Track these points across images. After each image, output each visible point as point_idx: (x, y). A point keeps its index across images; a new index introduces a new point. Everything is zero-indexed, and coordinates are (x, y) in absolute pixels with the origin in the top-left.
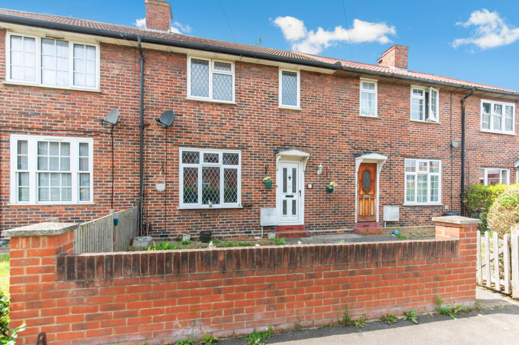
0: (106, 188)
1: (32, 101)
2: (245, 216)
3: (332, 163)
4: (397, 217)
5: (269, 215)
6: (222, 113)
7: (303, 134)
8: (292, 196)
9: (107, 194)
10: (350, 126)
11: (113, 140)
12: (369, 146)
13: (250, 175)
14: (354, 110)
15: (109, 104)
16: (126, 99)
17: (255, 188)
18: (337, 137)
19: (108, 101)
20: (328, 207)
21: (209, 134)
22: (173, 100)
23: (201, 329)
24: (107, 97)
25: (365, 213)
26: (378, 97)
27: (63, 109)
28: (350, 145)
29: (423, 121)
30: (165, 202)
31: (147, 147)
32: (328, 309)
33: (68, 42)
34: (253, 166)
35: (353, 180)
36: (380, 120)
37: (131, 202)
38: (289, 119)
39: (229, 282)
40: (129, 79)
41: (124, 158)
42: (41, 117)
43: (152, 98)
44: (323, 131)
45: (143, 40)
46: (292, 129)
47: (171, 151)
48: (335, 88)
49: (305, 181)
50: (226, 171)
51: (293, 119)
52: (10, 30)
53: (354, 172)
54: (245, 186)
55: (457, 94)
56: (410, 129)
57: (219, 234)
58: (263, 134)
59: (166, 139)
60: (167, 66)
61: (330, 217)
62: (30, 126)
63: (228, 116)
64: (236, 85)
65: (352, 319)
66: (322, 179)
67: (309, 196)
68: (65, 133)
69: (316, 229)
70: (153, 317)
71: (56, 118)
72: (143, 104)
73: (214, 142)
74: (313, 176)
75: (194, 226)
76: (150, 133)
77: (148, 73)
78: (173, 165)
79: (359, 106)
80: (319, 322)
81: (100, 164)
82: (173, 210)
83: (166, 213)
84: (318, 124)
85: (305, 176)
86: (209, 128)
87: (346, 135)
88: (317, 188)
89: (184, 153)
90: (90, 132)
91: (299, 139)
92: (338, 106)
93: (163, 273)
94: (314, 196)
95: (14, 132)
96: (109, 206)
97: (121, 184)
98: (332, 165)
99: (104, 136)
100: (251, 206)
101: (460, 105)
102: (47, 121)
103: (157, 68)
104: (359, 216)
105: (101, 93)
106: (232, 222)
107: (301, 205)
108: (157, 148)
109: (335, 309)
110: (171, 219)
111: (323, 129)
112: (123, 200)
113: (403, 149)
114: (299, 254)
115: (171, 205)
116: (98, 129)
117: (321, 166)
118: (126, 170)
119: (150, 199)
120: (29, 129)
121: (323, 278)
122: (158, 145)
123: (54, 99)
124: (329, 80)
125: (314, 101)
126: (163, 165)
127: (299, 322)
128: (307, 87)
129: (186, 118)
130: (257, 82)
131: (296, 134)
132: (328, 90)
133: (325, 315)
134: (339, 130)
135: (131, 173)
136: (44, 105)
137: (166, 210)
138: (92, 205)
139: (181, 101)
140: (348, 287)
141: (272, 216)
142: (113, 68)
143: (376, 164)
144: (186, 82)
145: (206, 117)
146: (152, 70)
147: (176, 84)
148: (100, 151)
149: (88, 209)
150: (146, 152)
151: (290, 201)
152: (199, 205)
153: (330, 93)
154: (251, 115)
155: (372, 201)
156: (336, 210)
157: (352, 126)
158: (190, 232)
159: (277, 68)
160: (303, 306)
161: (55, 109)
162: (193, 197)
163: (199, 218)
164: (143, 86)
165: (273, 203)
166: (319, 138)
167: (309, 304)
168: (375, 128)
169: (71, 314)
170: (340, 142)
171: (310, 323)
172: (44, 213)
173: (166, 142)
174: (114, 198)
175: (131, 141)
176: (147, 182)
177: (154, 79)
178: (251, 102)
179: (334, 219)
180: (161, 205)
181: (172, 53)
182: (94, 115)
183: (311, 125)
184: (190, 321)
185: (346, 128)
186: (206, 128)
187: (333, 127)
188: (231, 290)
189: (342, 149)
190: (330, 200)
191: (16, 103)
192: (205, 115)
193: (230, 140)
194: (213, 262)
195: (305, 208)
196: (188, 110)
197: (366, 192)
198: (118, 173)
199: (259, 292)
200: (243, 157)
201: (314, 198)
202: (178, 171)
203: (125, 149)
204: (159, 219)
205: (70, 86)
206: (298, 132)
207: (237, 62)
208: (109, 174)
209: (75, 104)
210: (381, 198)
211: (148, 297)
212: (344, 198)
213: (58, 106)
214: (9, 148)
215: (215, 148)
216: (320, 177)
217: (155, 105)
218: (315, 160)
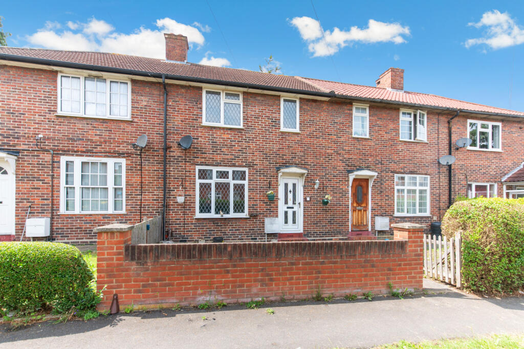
0: (136, 200)
1: (77, 129)
2: (252, 225)
3: (328, 178)
4: (387, 227)
5: (272, 224)
6: (231, 136)
7: (302, 154)
8: (293, 208)
9: (137, 205)
10: (344, 146)
11: (141, 160)
12: (361, 163)
13: (256, 189)
14: (347, 132)
15: (138, 130)
16: (153, 126)
17: (260, 201)
18: (332, 155)
19: (138, 127)
20: (325, 218)
21: (220, 154)
22: (191, 126)
23: (215, 297)
24: (137, 125)
25: (358, 223)
26: (369, 120)
27: (102, 135)
28: (344, 162)
29: (412, 140)
30: (184, 212)
31: (169, 166)
32: (305, 288)
33: (105, 79)
34: (258, 182)
35: (347, 193)
36: (372, 140)
37: (156, 212)
38: (289, 140)
39: (234, 266)
40: (155, 109)
41: (150, 175)
42: (84, 142)
43: (173, 125)
44: (320, 151)
45: (167, 77)
46: (292, 149)
47: (189, 169)
48: (330, 113)
49: (304, 194)
50: (235, 186)
51: (292, 140)
52: (61, 72)
53: (348, 187)
54: (251, 198)
55: (444, 116)
56: (400, 147)
57: (229, 239)
58: (267, 154)
59: (185, 159)
60: (186, 98)
61: (326, 226)
62: (75, 149)
63: (237, 139)
64: (243, 112)
65: (323, 296)
66: (319, 193)
67: (307, 207)
68: (104, 154)
69: (313, 237)
70: (184, 287)
71: (96, 142)
72: (166, 129)
73: (225, 161)
74: (311, 190)
75: (208, 233)
76: (172, 154)
77: (170, 104)
78: (191, 181)
79: (352, 128)
80: (299, 297)
81: (131, 180)
82: (191, 219)
83: (185, 222)
84: (316, 144)
85: (304, 190)
86: (221, 149)
87: (340, 154)
88: (315, 201)
89: (200, 171)
90: (123, 154)
91: (299, 158)
92: (333, 129)
93: (191, 258)
94: (311, 207)
95: (64, 155)
96: (138, 215)
97: (148, 197)
98: (328, 180)
99: (134, 157)
100: (257, 216)
101: (447, 125)
102: (89, 145)
103: (177, 99)
104: (353, 225)
105: (132, 122)
106: (240, 230)
107: (301, 215)
108: (177, 166)
109: (310, 288)
110: (189, 226)
111: (320, 149)
112: (149, 210)
113: (393, 166)
114: (283, 248)
115: (188, 214)
116: (130, 151)
117: (317, 181)
118: (152, 185)
119: (172, 210)
120: (75, 152)
121: (301, 266)
122: (179, 164)
123: (95, 127)
124: (325, 106)
125: (311, 125)
126: (183, 181)
127: (284, 296)
128: (306, 113)
129: (201, 141)
130: (262, 109)
131: (296, 153)
132: (323, 114)
133: (303, 292)
134: (334, 150)
135: (156, 188)
136: (86, 132)
137: (185, 219)
138: (124, 215)
139: (197, 127)
140: (320, 273)
141: (275, 225)
142: (142, 101)
143: (368, 179)
144: (202, 111)
145: (217, 140)
146: (173, 101)
147: (194, 112)
148: (131, 170)
149: (121, 217)
150: (168, 170)
151: (290, 212)
152: (212, 215)
153: (326, 118)
154: (257, 138)
155: (365, 212)
156: (332, 220)
157: (346, 146)
158: (205, 238)
159: (279, 96)
160: (286, 285)
161: (96, 135)
162: (207, 208)
163: (212, 226)
164: (167, 115)
165: (275, 214)
166: (316, 157)
167: (291, 284)
168: (366, 147)
169: (133, 283)
170: (335, 160)
171: (292, 297)
172: (87, 220)
173: (185, 162)
174: (142, 209)
175: (156, 161)
176: (169, 195)
177: (175, 108)
178: (256, 127)
179: (330, 228)
180: (180, 214)
181: (190, 86)
182: (126, 139)
183: (309, 146)
184: (208, 291)
185: (340, 148)
186: (218, 149)
187: (329, 147)
188: (236, 271)
189: (337, 166)
190: (326, 211)
191: (65, 130)
192: (217, 138)
193: (238, 160)
194: (224, 251)
195: (304, 218)
196: (203, 135)
197: (359, 205)
198: (145, 187)
199: (255, 273)
200: (249, 173)
201: (312, 209)
202: (195, 186)
203: (152, 168)
204: (179, 227)
205: (108, 117)
206: (298, 152)
207: (244, 93)
208: (138, 188)
209: (111, 131)
210: (373, 209)
211: (181, 274)
212: (339, 210)
213: (98, 133)
214: (59, 168)
215: (226, 166)
216: (317, 190)
217: (176, 130)
218: (313, 176)
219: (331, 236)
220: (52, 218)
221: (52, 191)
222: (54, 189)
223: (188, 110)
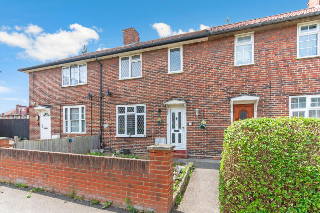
0: (89, 126)
1: (68, 92)
2: (149, 142)
3: (209, 106)
6: (135, 84)
7: (185, 89)
9: (90, 129)
10: (225, 76)
11: (91, 105)
13: (151, 118)
14: (229, 63)
16: (96, 86)
17: (153, 126)
18: (212, 87)
20: (206, 139)
21: (129, 97)
22: (113, 82)
28: (225, 91)
30: (111, 133)
31: (103, 107)
33: (77, 65)
34: (152, 113)
35: (229, 118)
36: (257, 65)
37: (98, 133)
38: (175, 80)
40: (96, 76)
41: (95, 113)
42: (71, 98)
43: (105, 83)
44: (201, 84)
45: (98, 56)
46: (177, 86)
47: (113, 108)
48: (210, 50)
49: (187, 121)
50: (138, 116)
51: (177, 80)
53: (229, 113)
54: (148, 124)
57: (135, 151)
59: (111, 102)
60: (111, 65)
63: (138, 85)
64: (142, 66)
66: (201, 119)
67: (190, 131)
68: (77, 104)
69: (196, 154)
72: (101, 86)
74: (193, 117)
75: (123, 146)
76: (105, 100)
77: (104, 71)
78: (113, 115)
79: (234, 58)
81: (88, 116)
82: (114, 137)
83: (111, 139)
84: (197, 79)
85: (187, 117)
86: (129, 94)
87: (221, 84)
88: (196, 125)
89: (118, 108)
90: (84, 102)
91: (183, 92)
92: (213, 63)
94: (194, 131)
95: (64, 106)
96: (90, 134)
97: (95, 125)
98: (209, 108)
99: (89, 104)
100: (151, 136)
102: (72, 100)
103: (107, 67)
105: (88, 85)
107: (185, 137)
108: (107, 107)
111: (201, 82)
112: (95, 132)
116: (87, 101)
117: (197, 109)
118: (96, 118)
119: (105, 132)
120: (68, 104)
122: (108, 105)
123: (74, 90)
124: (205, 46)
125: (193, 64)
126: (110, 115)
128: (188, 56)
129: (119, 90)
130: (154, 61)
131: (180, 89)
132: (204, 53)
134: (215, 81)
135: (98, 120)
136: (71, 93)
137: (111, 137)
138: (85, 134)
139: (116, 82)
142: (91, 72)
144: (119, 71)
145: (128, 88)
147: (115, 73)
148: (88, 111)
149: (83, 136)
150: (103, 109)
151: (177, 134)
152: (125, 135)
153: (206, 55)
156: (213, 141)
157: (228, 76)
159: (167, 48)
163: (125, 142)
165: (165, 135)
166: (197, 90)
168: (251, 74)
170: (215, 90)
173: (111, 104)
175: (98, 104)
179: (211, 148)
180: (109, 135)
181: (113, 58)
183: (191, 82)
185: (221, 79)
187: (209, 80)
189: (218, 95)
192: (127, 87)
193: (140, 99)
195: (187, 139)
198: (93, 120)
200: (146, 107)
201: (194, 132)
202: (116, 118)
203: (96, 108)
204: (108, 141)
205: (78, 84)
206: (182, 88)
207: (143, 53)
208: (90, 120)
212: (220, 133)
213: (75, 93)
214: (63, 112)
215: (132, 104)
216: (198, 117)
217: (106, 86)
218: (194, 105)
219: (212, 155)
220: (61, 135)
221: (61, 123)
222: (61, 121)
223: (112, 72)
